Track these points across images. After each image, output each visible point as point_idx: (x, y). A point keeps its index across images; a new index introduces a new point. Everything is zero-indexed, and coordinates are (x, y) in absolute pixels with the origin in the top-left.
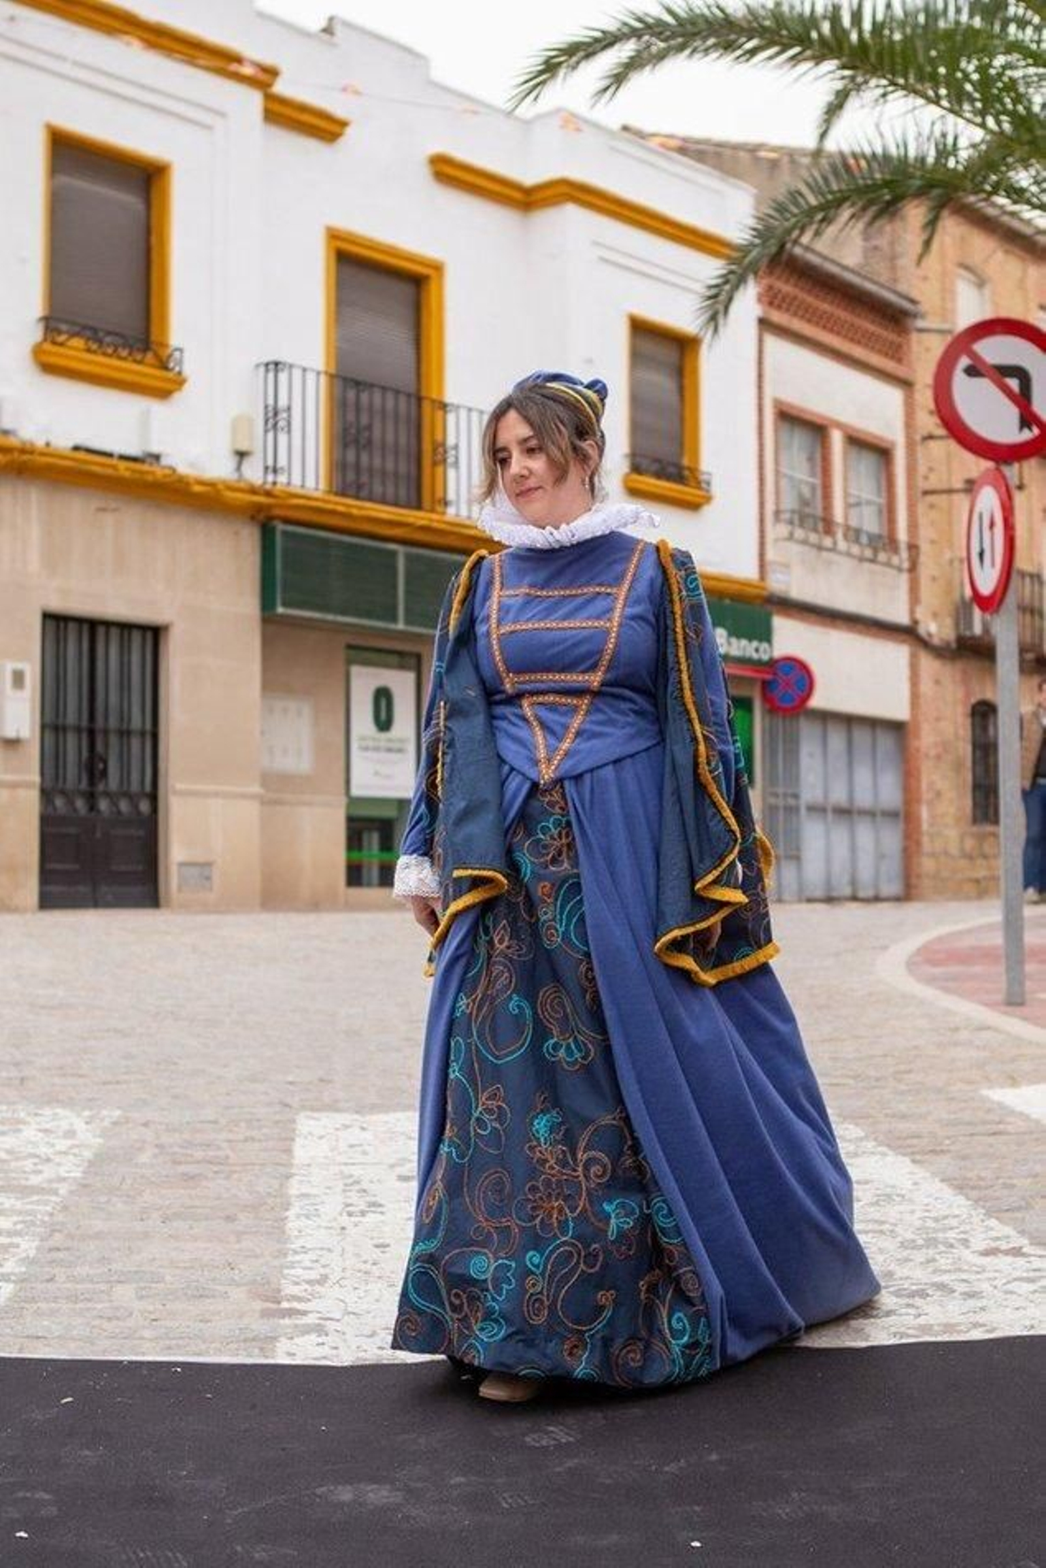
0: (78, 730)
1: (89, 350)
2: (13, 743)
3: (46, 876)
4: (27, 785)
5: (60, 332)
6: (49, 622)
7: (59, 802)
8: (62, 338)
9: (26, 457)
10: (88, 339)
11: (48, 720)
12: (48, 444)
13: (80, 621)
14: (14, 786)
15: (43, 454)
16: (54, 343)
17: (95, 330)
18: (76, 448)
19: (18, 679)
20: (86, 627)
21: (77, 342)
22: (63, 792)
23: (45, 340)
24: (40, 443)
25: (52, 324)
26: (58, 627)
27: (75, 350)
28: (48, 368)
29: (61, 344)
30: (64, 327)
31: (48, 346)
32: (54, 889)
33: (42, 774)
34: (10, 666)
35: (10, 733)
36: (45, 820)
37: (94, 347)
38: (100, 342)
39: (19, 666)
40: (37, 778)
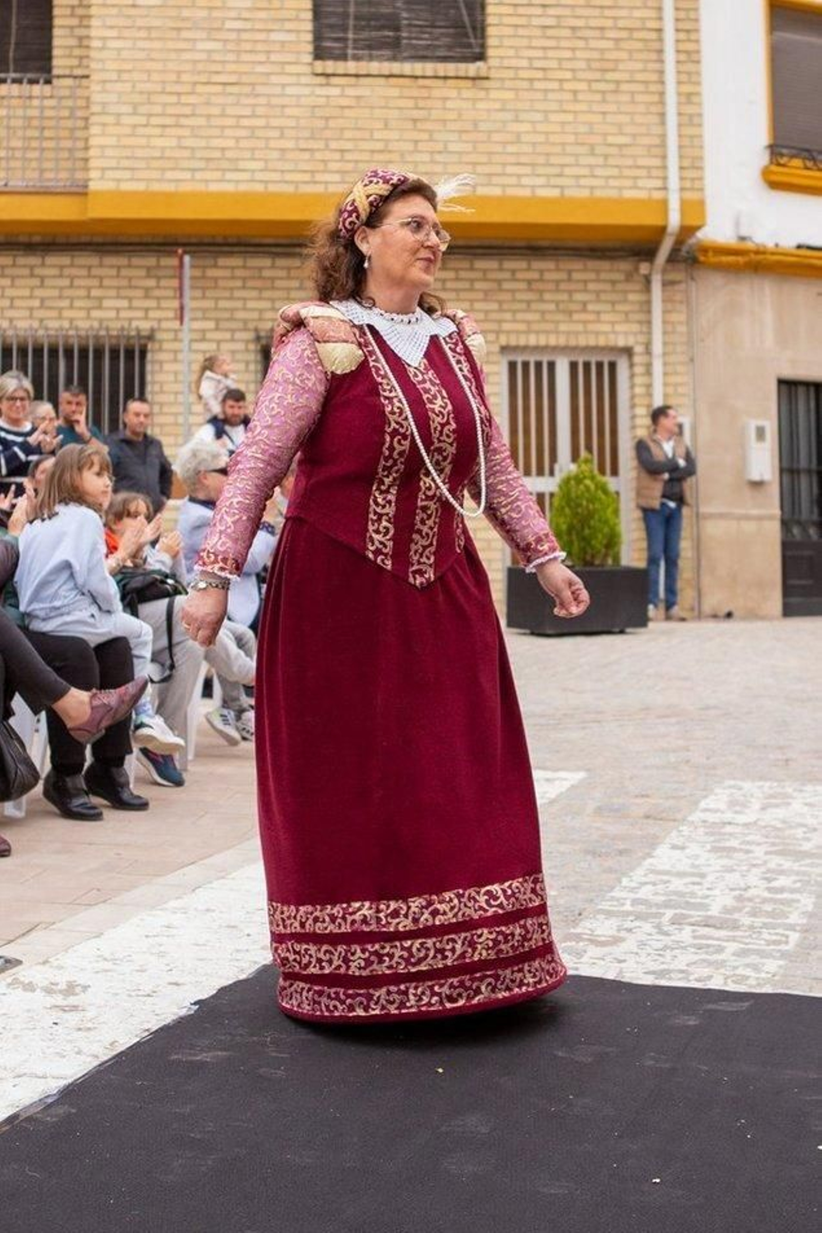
0: (809, 471)
1: (807, 168)
2: (757, 485)
3: (787, 590)
4: (771, 518)
5: (782, 155)
6: (784, 388)
7: (796, 531)
8: (783, 161)
9: (760, 257)
10: (804, 159)
11: (785, 465)
12: (777, 245)
13: (807, 384)
14: (760, 518)
15: (773, 254)
16: (779, 165)
17: (808, 151)
18: (799, 247)
19: (761, 433)
20: (812, 390)
21: (797, 162)
22: (799, 523)
23: (771, 163)
24: (770, 245)
25: (775, 150)
26: (790, 393)
27: (796, 169)
28: (775, 185)
29: (784, 165)
30: (785, 151)
31: (774, 168)
32: (793, 600)
33: (782, 508)
34: (753, 425)
35: (756, 477)
36: (786, 546)
37: (810, 164)
38: (814, 159)
39: (760, 423)
40: (777, 512)
